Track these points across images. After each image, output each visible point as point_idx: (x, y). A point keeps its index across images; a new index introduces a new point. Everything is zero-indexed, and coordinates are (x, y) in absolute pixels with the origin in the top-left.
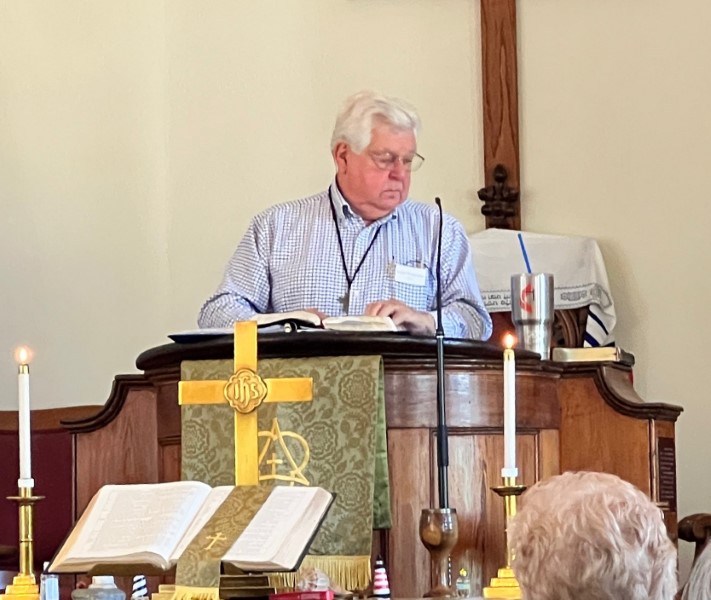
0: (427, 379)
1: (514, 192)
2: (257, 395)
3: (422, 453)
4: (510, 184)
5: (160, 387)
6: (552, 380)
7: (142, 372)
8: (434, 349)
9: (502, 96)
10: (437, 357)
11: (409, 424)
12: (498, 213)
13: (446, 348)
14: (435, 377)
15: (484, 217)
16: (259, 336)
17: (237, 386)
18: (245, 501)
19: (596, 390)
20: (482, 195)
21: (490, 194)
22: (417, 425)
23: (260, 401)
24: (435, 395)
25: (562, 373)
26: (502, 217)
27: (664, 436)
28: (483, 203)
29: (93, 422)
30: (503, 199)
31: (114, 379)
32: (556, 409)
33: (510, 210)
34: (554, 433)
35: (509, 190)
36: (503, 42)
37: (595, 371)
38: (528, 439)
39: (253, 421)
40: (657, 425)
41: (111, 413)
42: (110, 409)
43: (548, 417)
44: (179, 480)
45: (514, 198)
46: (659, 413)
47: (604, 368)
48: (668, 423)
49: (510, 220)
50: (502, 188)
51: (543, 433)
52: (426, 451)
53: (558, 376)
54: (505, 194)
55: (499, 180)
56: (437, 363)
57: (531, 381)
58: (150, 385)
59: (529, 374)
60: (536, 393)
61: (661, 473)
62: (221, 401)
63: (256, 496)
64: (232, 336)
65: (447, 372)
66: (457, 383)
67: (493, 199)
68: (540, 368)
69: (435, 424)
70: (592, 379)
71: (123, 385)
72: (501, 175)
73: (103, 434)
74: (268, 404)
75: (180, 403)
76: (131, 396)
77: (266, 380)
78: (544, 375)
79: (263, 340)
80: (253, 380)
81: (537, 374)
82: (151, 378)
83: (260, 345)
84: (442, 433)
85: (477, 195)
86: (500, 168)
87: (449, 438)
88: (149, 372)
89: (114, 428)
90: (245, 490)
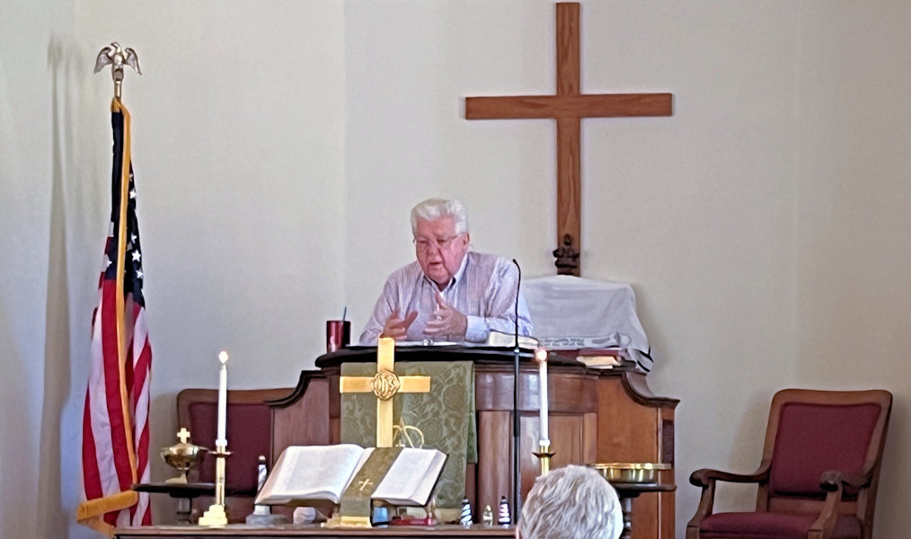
0: (506, 379)
1: (577, 252)
2: (393, 387)
3: (505, 427)
4: (574, 246)
5: (331, 380)
6: (593, 380)
7: (319, 369)
8: (512, 359)
9: (570, 188)
10: (515, 364)
11: (496, 408)
12: (566, 266)
13: (522, 359)
14: (513, 377)
15: (556, 268)
16: (396, 347)
17: (379, 381)
18: (383, 458)
19: (622, 388)
20: (555, 253)
21: (560, 253)
22: (501, 409)
23: (395, 392)
24: (513, 389)
25: (600, 376)
26: (568, 268)
27: (667, 418)
28: (556, 259)
29: (284, 402)
30: (570, 257)
31: (300, 373)
32: (595, 399)
33: (573, 264)
34: (593, 415)
35: (573, 250)
36: (571, 152)
37: (621, 376)
38: (575, 419)
39: (390, 404)
40: (662, 412)
41: (298, 397)
42: (298, 393)
43: (589, 405)
44: (339, 443)
45: (576, 256)
46: (664, 404)
47: (628, 375)
48: (670, 410)
49: (574, 271)
50: (570, 249)
51: (586, 415)
52: (507, 427)
53: (596, 378)
54: (571, 254)
55: (566, 244)
56: (515, 368)
57: (579, 381)
58: (324, 377)
59: (577, 376)
60: (582, 388)
61: (664, 443)
62: (370, 391)
63: (391, 454)
64: (376, 348)
65: (521, 374)
66: (528, 381)
67: (562, 256)
68: (584, 372)
69: (512, 408)
70: (618, 381)
71: (306, 377)
72: (568, 241)
73: (293, 409)
74: (401, 393)
75: (341, 391)
76: (312, 384)
77: (400, 378)
78: (588, 377)
79: (398, 350)
80: (390, 377)
81: (583, 376)
82: (327, 374)
83: (396, 353)
84: (516, 415)
85: (552, 255)
86: (567, 236)
87: (522, 418)
88: (325, 369)
89: (300, 407)
90: (382, 451)
